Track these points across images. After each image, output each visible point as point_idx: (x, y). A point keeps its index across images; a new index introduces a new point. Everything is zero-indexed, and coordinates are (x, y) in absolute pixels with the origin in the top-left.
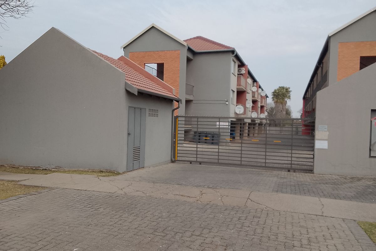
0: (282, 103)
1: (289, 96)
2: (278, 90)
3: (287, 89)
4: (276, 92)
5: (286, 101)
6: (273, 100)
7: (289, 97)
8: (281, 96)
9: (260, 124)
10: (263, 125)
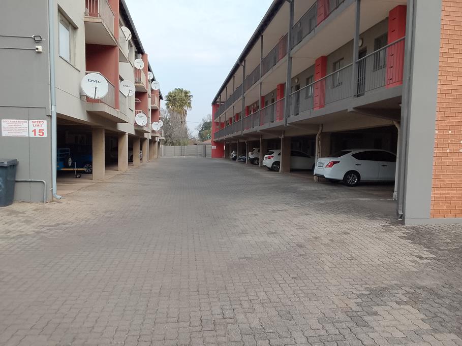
0: (180, 113)
1: (189, 103)
2: (174, 93)
3: (186, 93)
4: (171, 96)
5: (186, 111)
6: (168, 107)
7: (189, 105)
8: (178, 103)
9: (152, 141)
10: (157, 143)
